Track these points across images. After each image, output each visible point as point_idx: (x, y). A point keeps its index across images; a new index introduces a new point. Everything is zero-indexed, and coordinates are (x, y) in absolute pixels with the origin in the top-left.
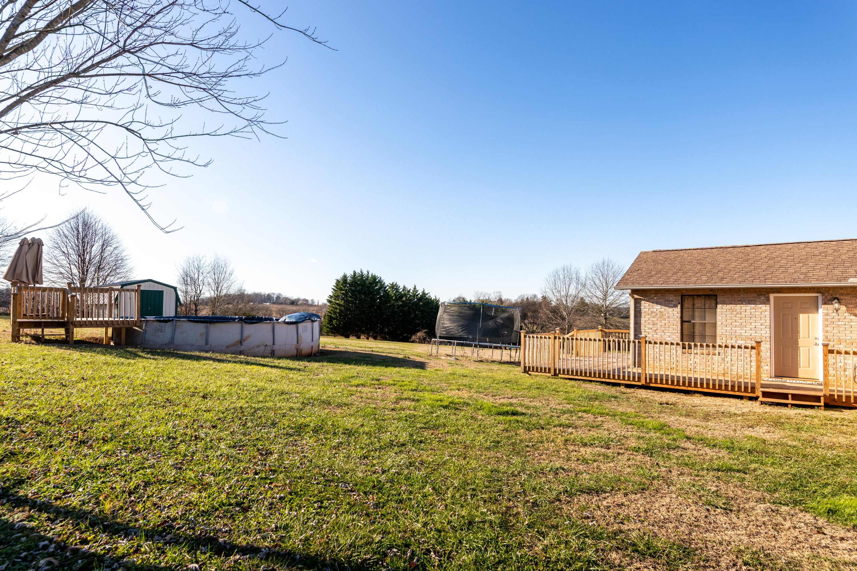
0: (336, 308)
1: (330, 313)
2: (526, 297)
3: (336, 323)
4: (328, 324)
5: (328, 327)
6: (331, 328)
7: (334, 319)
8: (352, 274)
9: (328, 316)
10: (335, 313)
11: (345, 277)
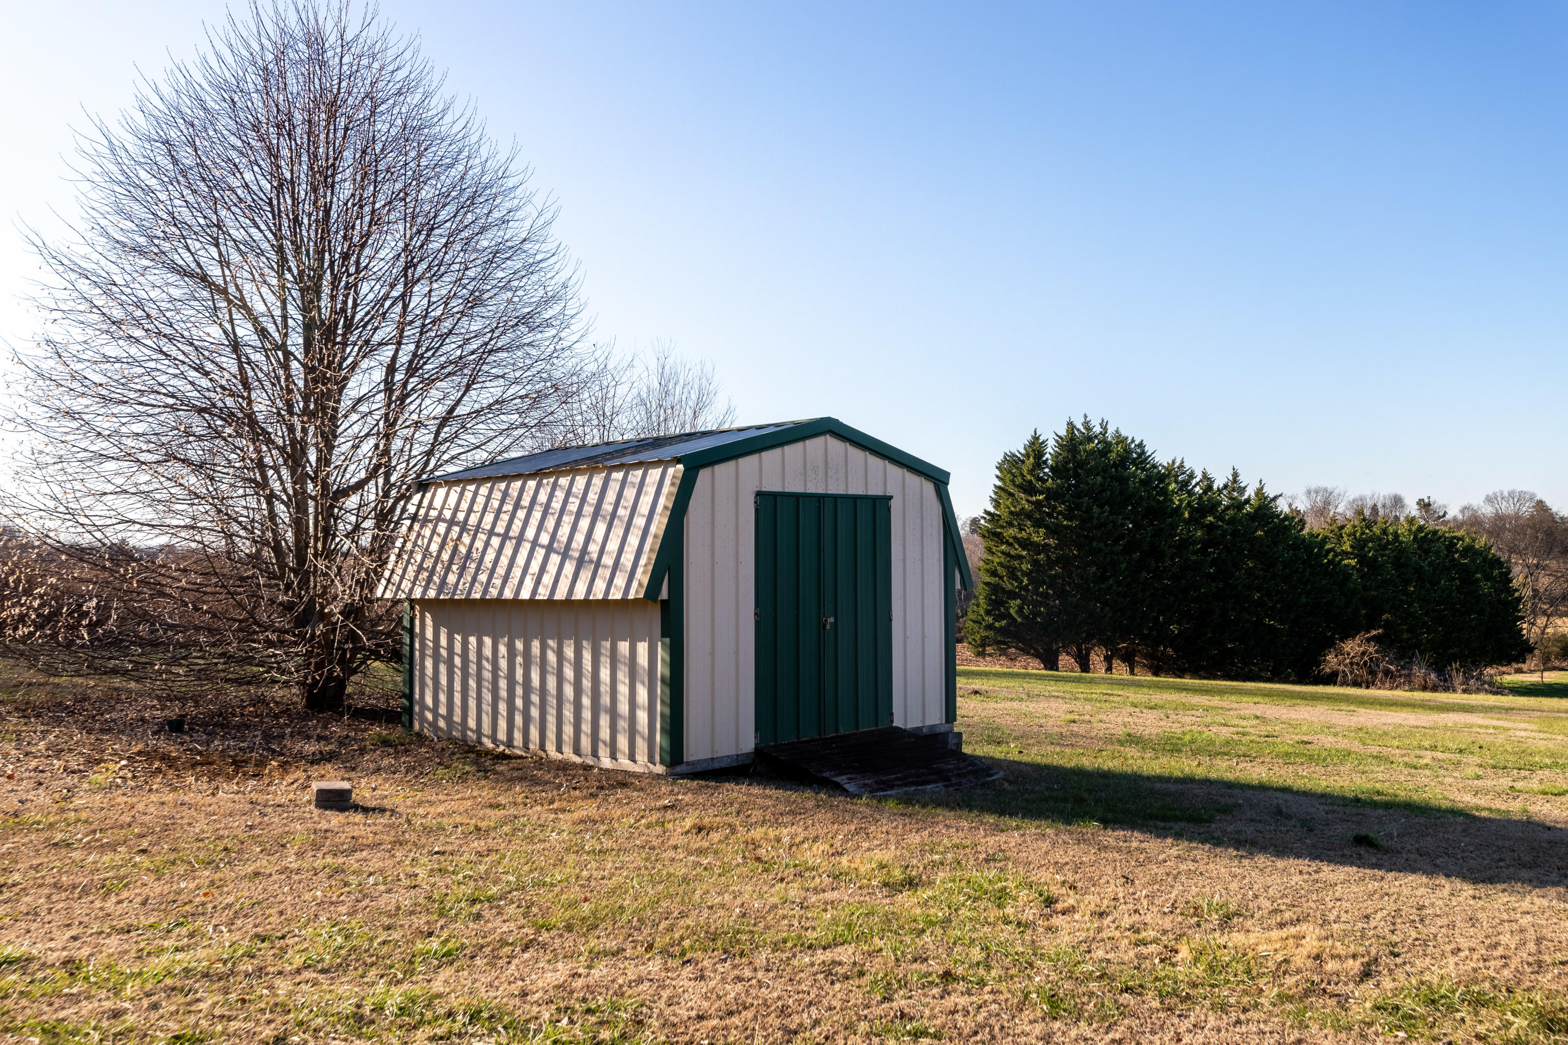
0: (1020, 557)
1: (994, 573)
2: (1370, 503)
3: (1020, 610)
4: (988, 613)
5: (989, 627)
6: (1000, 631)
7: (1012, 595)
8: (1063, 433)
9: (987, 584)
10: (1013, 574)
11: (1036, 447)
